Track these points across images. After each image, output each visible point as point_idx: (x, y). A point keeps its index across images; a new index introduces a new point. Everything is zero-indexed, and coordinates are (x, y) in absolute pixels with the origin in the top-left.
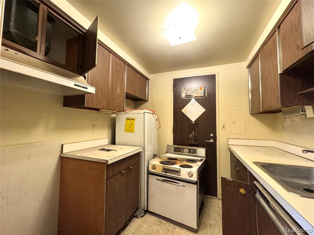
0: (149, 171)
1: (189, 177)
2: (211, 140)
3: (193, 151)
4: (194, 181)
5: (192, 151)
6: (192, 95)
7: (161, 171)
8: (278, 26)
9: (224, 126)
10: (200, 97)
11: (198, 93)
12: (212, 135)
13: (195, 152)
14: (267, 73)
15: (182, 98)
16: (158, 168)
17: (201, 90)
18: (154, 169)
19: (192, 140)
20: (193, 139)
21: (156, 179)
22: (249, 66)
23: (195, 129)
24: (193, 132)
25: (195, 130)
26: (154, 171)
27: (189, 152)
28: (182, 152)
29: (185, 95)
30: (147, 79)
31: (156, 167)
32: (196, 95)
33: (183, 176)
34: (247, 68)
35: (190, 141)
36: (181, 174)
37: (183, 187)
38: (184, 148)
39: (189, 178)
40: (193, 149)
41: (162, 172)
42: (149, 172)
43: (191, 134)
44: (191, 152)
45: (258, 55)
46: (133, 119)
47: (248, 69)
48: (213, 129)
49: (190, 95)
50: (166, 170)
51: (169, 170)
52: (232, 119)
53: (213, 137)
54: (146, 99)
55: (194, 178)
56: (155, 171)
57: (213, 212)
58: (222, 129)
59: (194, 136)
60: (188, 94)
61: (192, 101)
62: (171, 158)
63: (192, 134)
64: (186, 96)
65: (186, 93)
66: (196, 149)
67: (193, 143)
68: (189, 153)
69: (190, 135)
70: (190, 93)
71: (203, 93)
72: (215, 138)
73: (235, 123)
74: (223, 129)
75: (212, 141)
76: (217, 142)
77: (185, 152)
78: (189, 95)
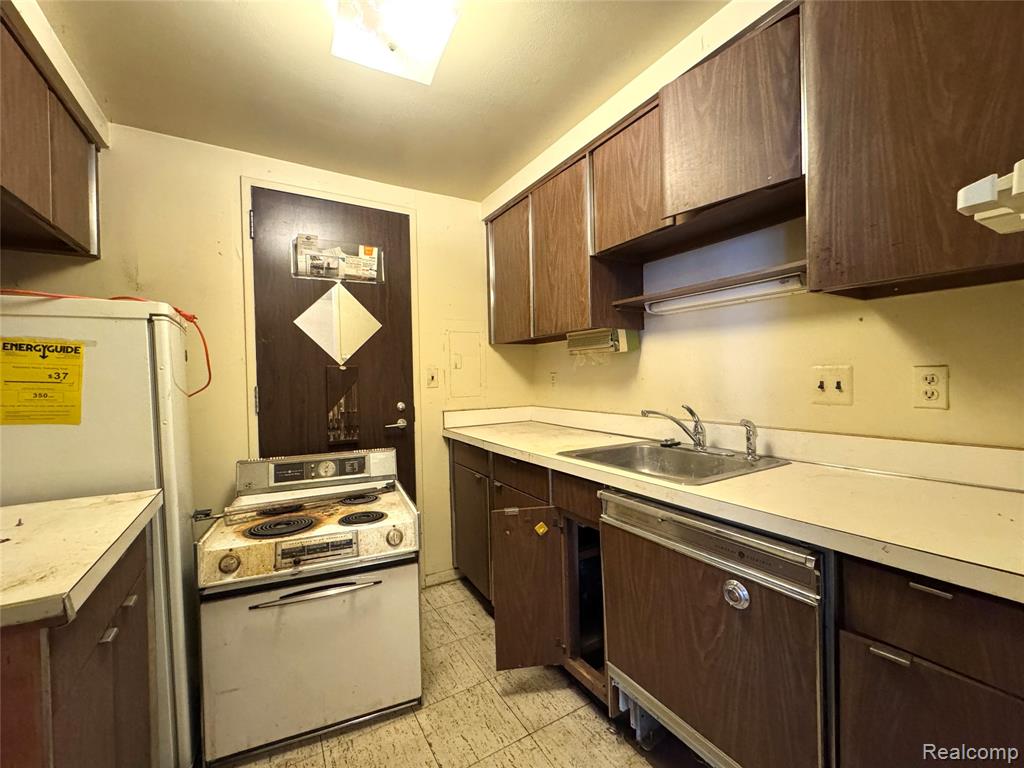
0: (204, 589)
1: (390, 547)
2: (399, 421)
3: (356, 466)
4: (410, 553)
5: (352, 465)
6: (337, 269)
7: (271, 567)
8: (591, 150)
9: (433, 378)
10: (365, 279)
11: (357, 266)
12: (401, 405)
13: (361, 465)
14: (553, 248)
15: (296, 274)
16: (250, 561)
17: (367, 257)
18: (226, 571)
19: (338, 428)
20: (343, 425)
21: (250, 608)
22: (491, 220)
23: (350, 388)
24: (342, 401)
25: (347, 392)
26: (230, 579)
27: (341, 471)
28: (313, 478)
29: (310, 262)
30: (90, 138)
31: (243, 560)
32: (352, 272)
33: (371, 550)
34: (484, 223)
35: (331, 434)
36: (362, 547)
37: (378, 586)
38: (318, 463)
39: (391, 551)
40: (356, 459)
41: (276, 570)
42: (206, 592)
43: (336, 408)
44: (348, 469)
45: (527, 196)
46: (64, 349)
47: (487, 224)
48: (404, 386)
49: (329, 268)
50: (296, 556)
51: (309, 550)
52: (453, 357)
53: (403, 410)
54: (88, 242)
55: (409, 542)
56: (238, 576)
57: (428, 627)
58: (428, 384)
59: (347, 415)
60: (323, 261)
61: (334, 290)
62: (275, 509)
63: (339, 410)
64: (314, 267)
65: (314, 258)
66: (364, 458)
67: (342, 438)
68: (340, 475)
69: (331, 414)
70: (330, 260)
71: (375, 268)
72: (409, 414)
73: (459, 366)
74: (432, 385)
75: (401, 423)
76: (416, 423)
77: (323, 474)
78: (325, 265)
